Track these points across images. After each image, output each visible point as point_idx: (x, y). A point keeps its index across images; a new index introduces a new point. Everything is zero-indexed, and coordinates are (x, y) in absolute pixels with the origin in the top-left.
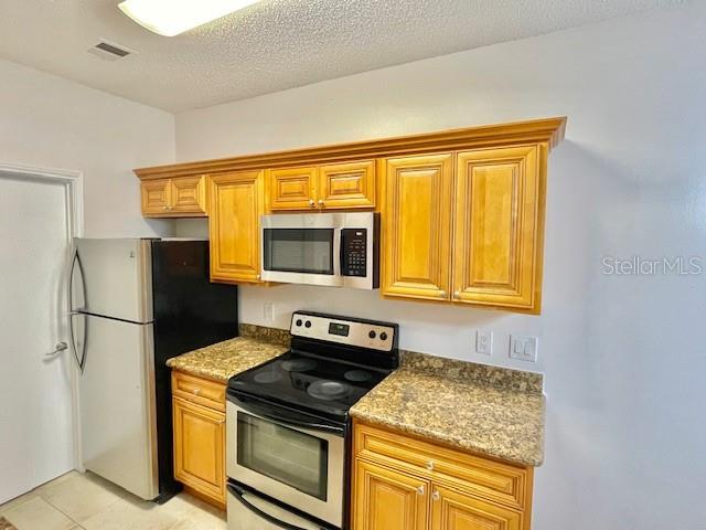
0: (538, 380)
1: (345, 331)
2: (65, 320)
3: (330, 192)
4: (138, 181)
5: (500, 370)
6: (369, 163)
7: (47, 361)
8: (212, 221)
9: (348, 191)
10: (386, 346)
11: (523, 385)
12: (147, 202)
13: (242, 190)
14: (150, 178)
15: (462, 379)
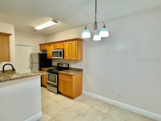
0: (82, 70)
1: (63, 65)
2: (30, 64)
3: (59, 47)
4: (39, 46)
5: (79, 69)
6: (63, 43)
7: (28, 69)
8: (47, 51)
9: (61, 47)
10: (67, 66)
11: (81, 71)
12: (40, 48)
13: (51, 47)
14: (41, 45)
15: (75, 70)
